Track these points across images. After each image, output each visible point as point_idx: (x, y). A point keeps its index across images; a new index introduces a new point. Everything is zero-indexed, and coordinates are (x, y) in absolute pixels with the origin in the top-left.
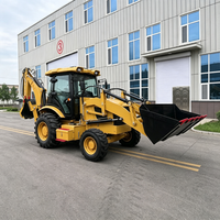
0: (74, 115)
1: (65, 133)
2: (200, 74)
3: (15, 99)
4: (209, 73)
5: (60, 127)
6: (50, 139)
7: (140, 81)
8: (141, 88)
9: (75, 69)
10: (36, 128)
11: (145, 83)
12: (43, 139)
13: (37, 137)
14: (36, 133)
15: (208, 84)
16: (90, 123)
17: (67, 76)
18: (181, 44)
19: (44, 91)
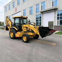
0: (20, 29)
1: (18, 35)
2: (57, 17)
3: (3, 26)
4: (60, 16)
5: (16, 33)
6: (13, 36)
7: (39, 20)
8: (39, 22)
9: (20, 16)
10: (10, 33)
11: (40, 20)
12: (12, 37)
13: (10, 36)
14: (10, 35)
15: (59, 20)
16: (25, 32)
17: (18, 18)
18: (52, 7)
19: (12, 23)
